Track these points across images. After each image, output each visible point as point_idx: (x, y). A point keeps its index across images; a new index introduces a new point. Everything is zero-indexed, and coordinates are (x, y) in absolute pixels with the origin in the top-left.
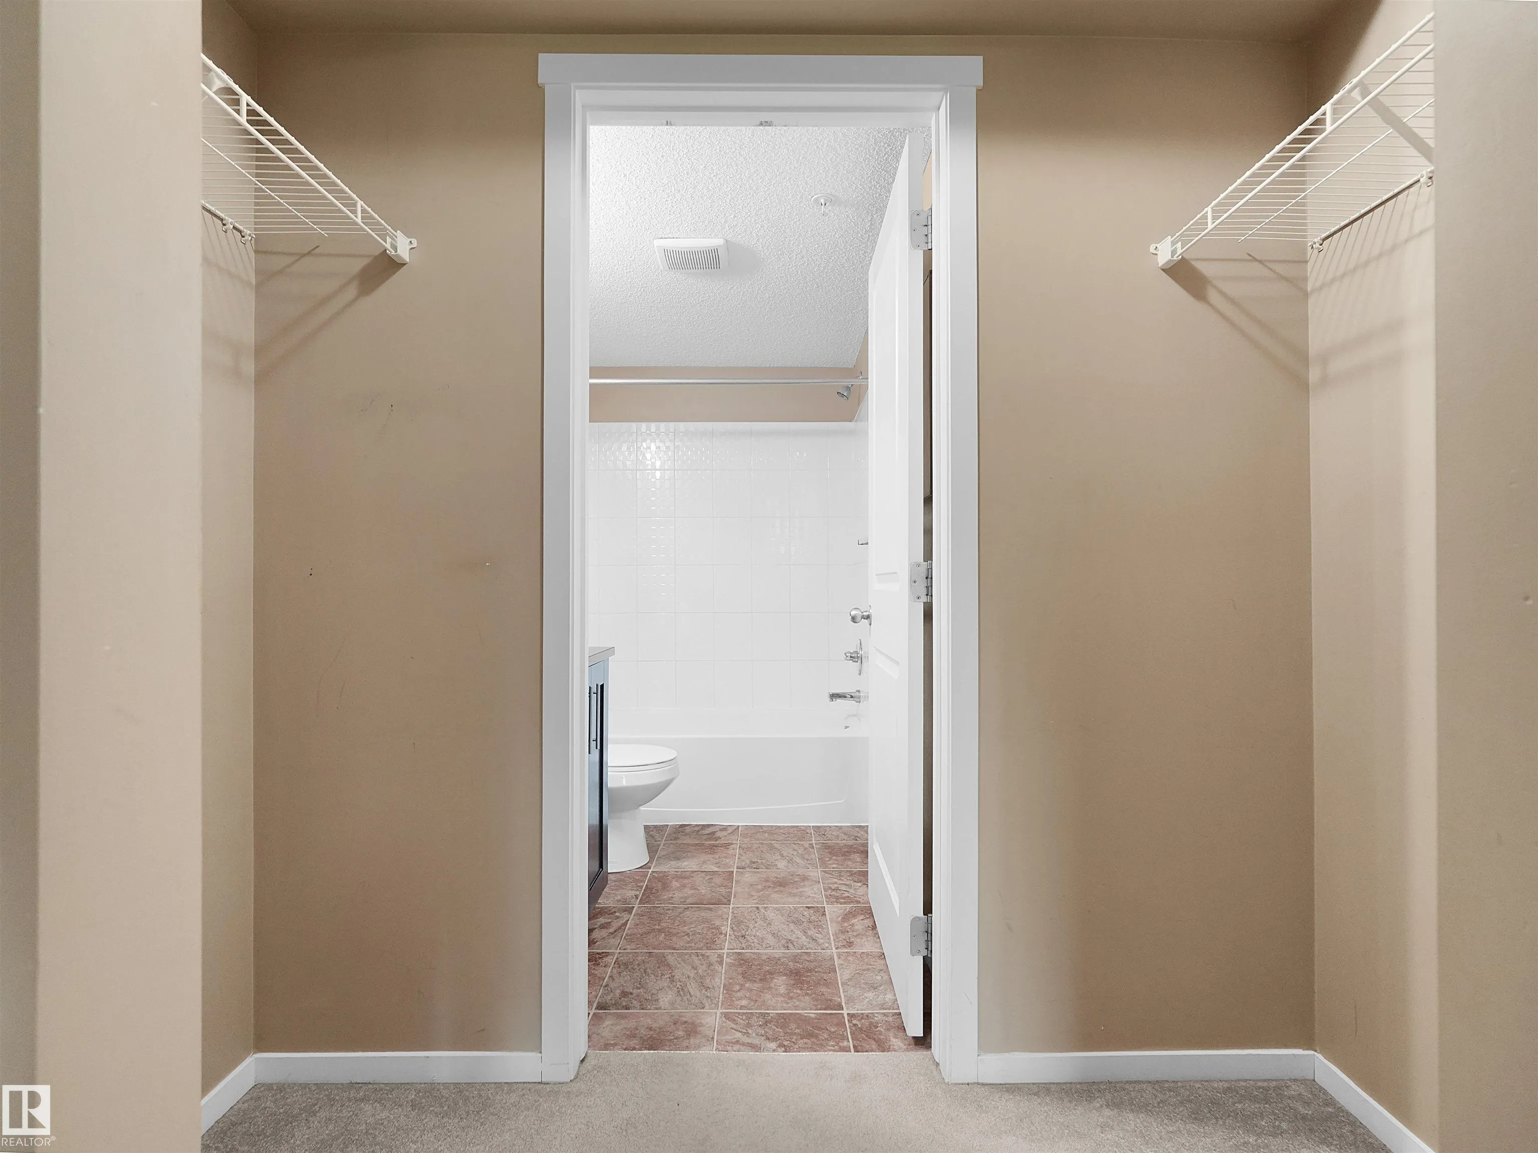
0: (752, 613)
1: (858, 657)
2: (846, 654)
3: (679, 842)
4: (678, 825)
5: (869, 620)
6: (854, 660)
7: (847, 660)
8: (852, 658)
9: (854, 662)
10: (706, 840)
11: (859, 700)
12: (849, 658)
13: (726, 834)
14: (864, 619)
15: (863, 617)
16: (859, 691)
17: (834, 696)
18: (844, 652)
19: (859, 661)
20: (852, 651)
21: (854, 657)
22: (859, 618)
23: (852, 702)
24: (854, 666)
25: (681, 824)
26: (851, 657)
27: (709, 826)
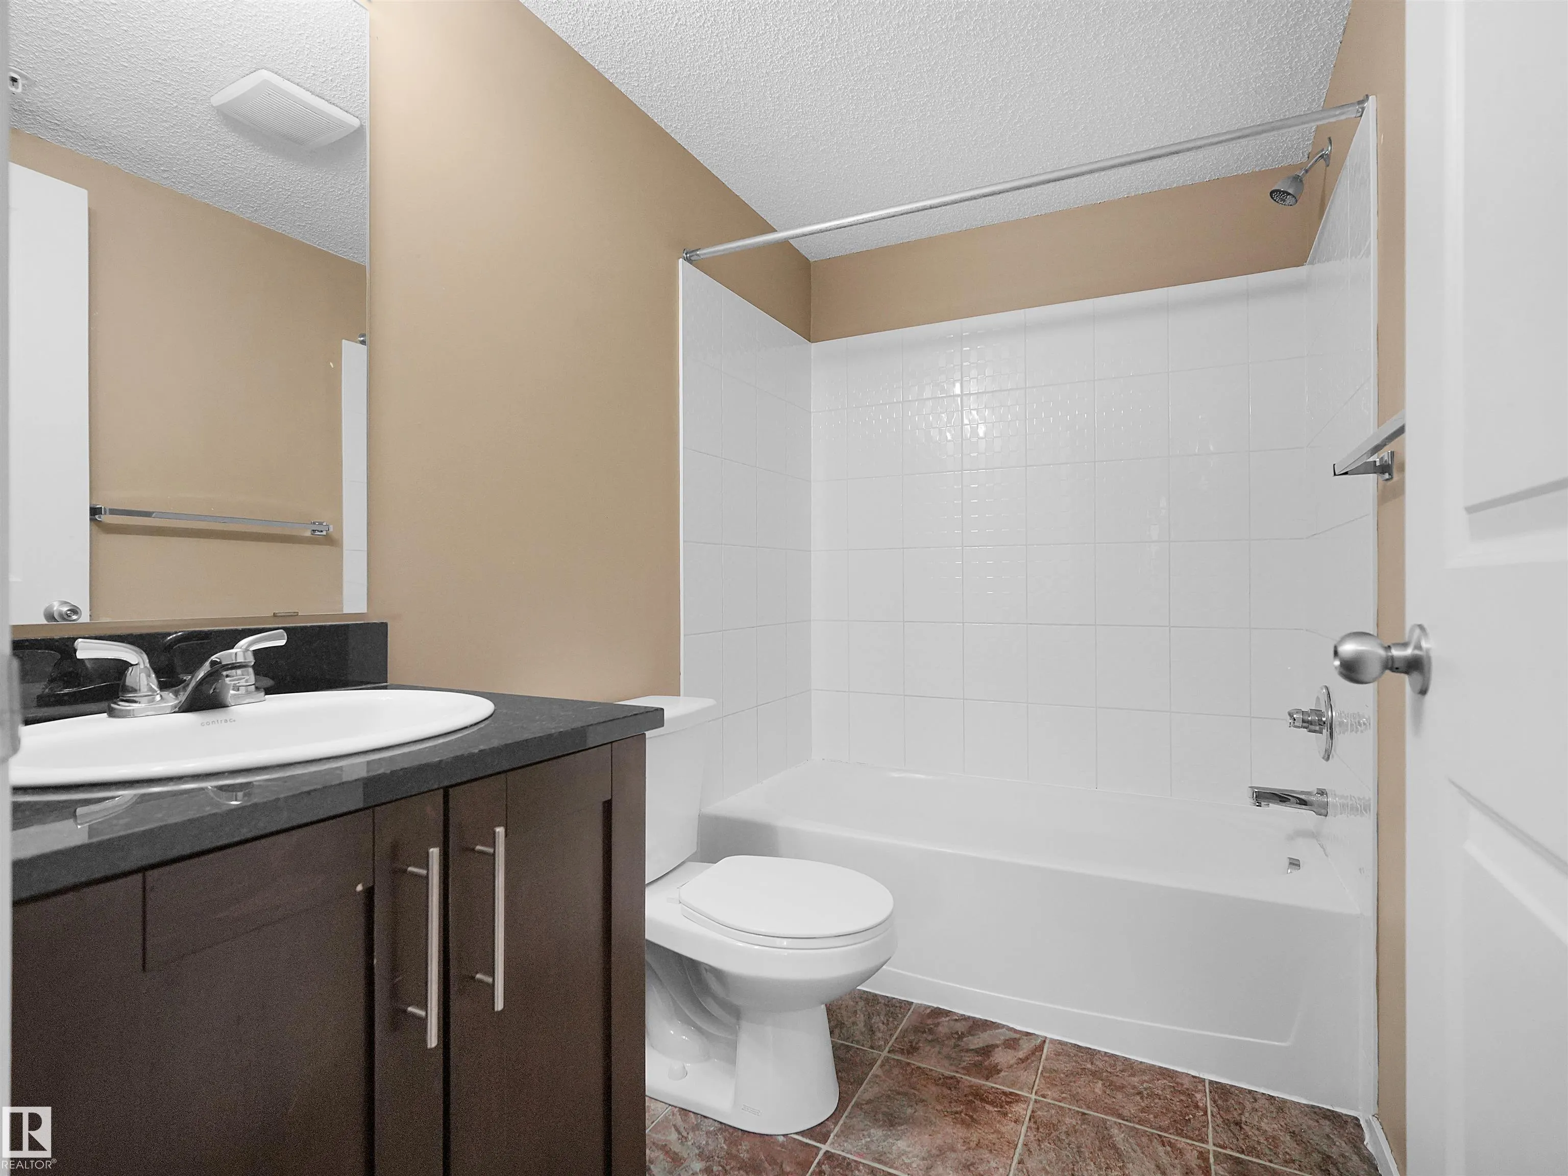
0: (1095, 625)
1: (1322, 724)
2: (1291, 715)
3: (915, 1062)
4: (929, 1007)
5: (1416, 676)
6: (1312, 727)
7: (1295, 727)
8: (1305, 725)
9: (1310, 731)
10: (968, 1071)
11: (1323, 811)
12: (1300, 724)
13: (1012, 1062)
14: (1395, 670)
15: (1391, 665)
16: (1322, 792)
17: (1263, 797)
18: (1288, 711)
19: (1324, 731)
20: (1306, 709)
21: (1311, 723)
22: (1373, 668)
23: (1305, 816)
24: (1315, 741)
25: (935, 1006)
26: (1304, 721)
27: (986, 1025)
